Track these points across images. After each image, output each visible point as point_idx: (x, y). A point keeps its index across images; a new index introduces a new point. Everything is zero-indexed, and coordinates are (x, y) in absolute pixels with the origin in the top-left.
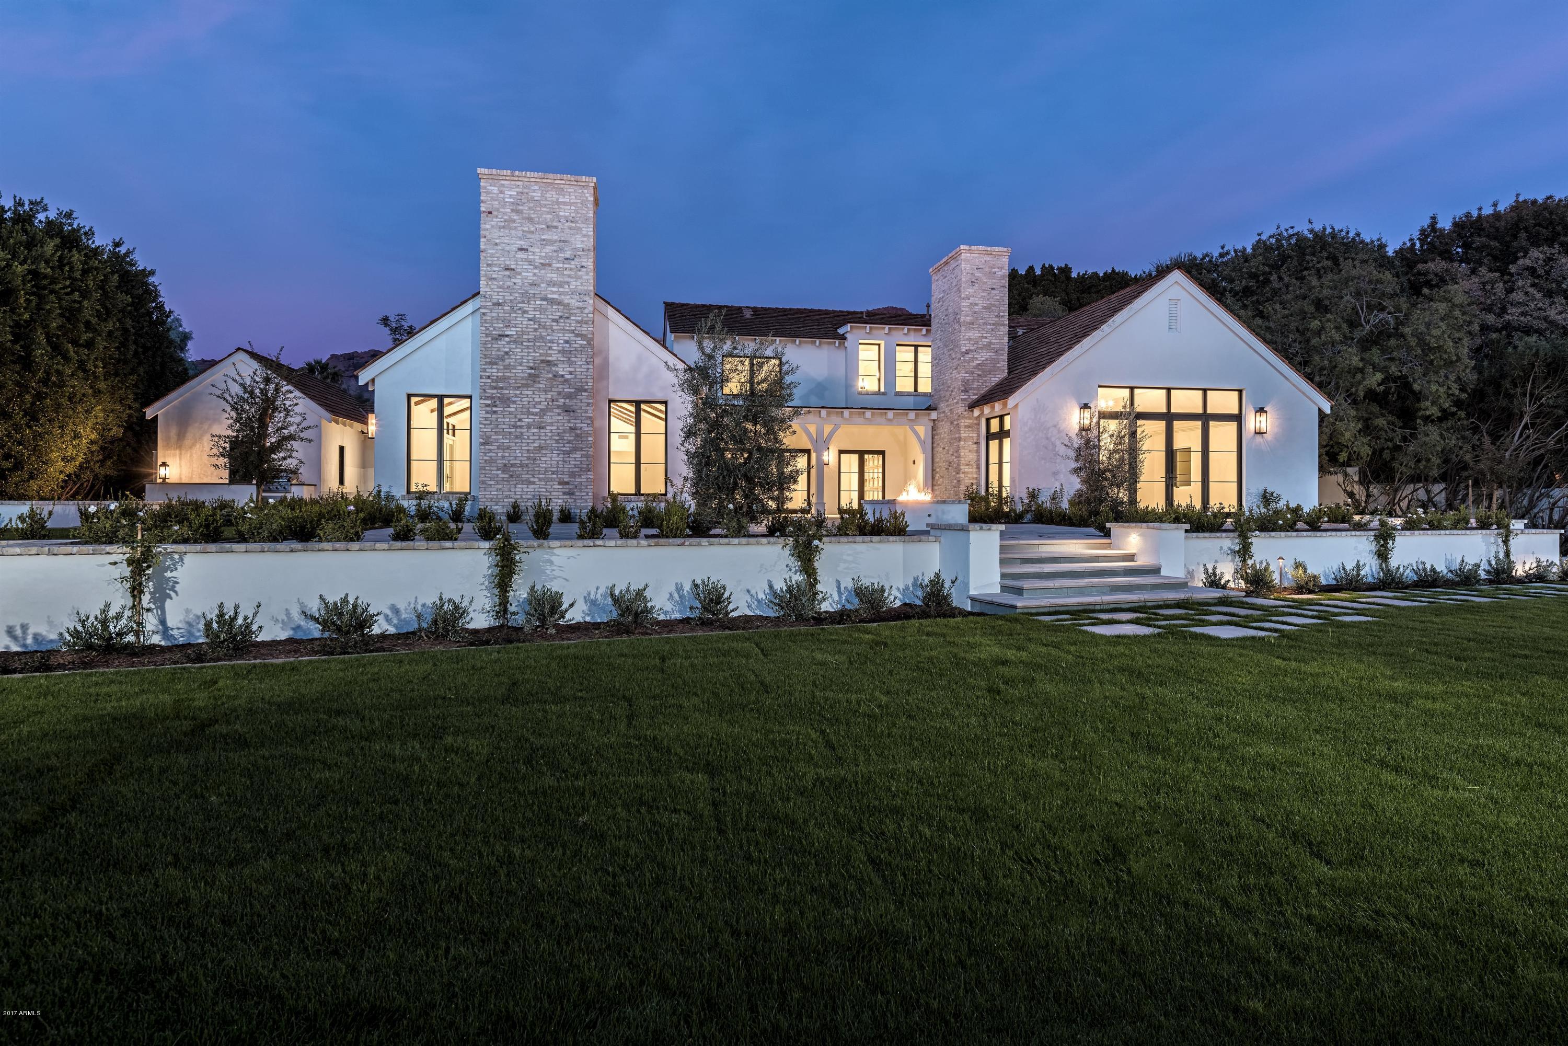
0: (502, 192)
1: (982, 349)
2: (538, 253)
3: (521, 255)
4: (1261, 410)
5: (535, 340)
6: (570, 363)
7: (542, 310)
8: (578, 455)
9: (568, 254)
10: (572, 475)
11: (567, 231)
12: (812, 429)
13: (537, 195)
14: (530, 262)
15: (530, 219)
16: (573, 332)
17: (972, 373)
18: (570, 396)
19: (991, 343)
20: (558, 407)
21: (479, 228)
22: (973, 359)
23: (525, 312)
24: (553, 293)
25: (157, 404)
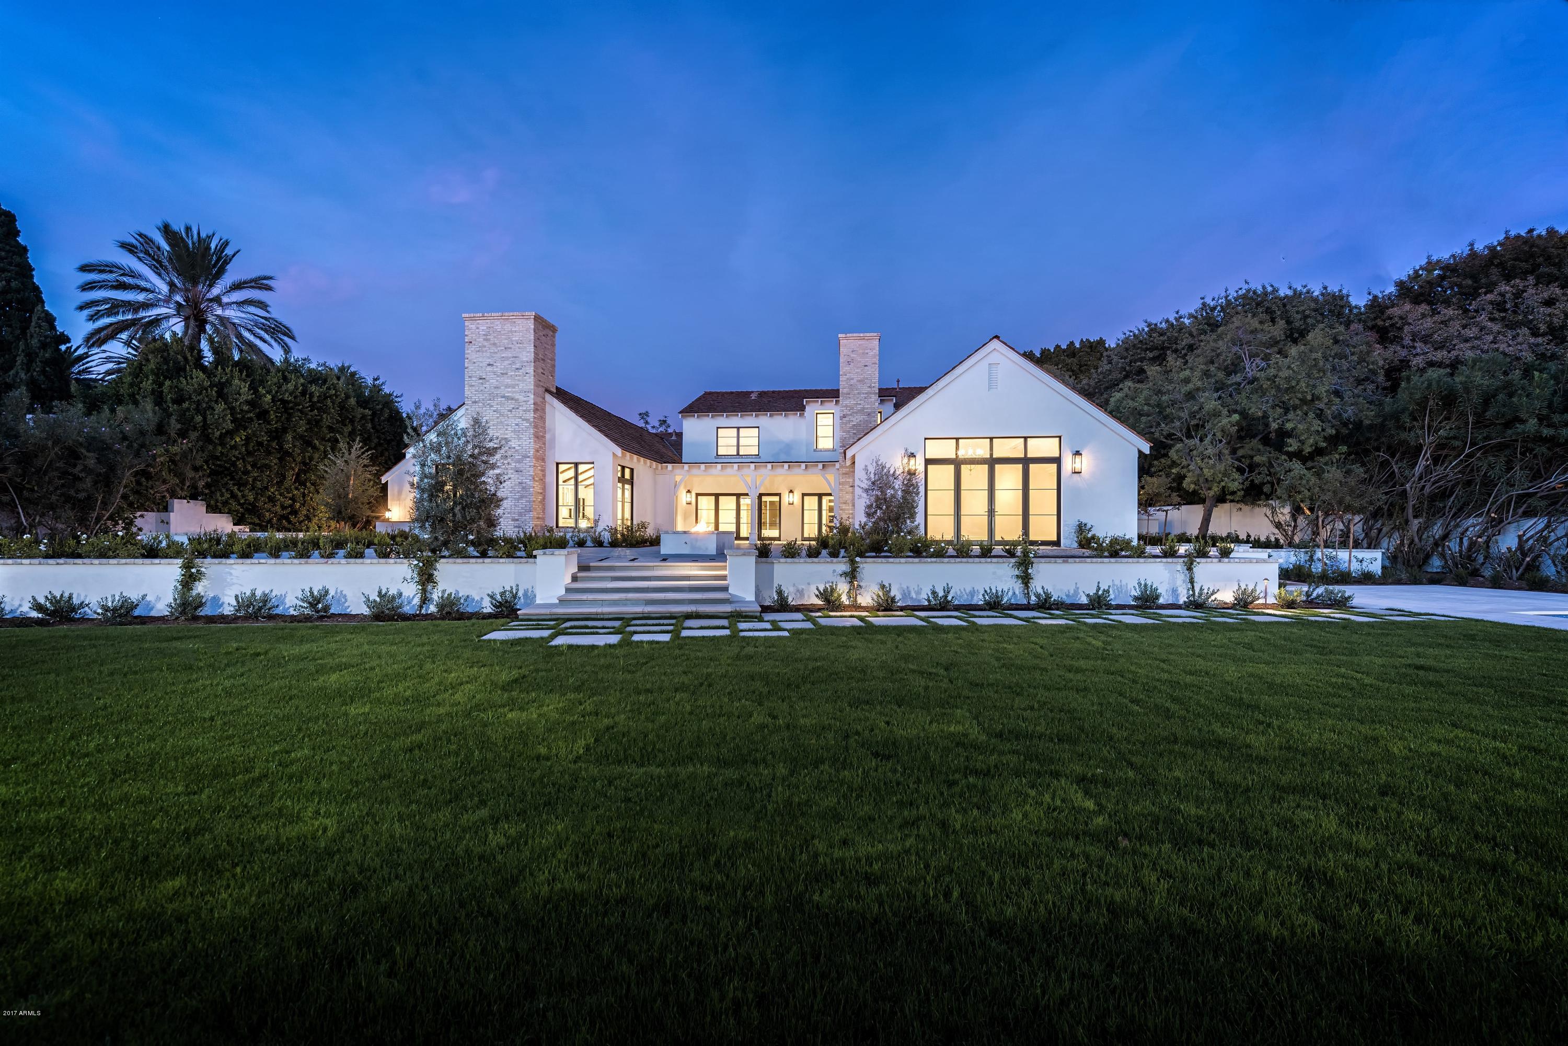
0: (478, 328)
1: (856, 413)
2: (499, 367)
3: (489, 368)
4: (1078, 453)
5: (497, 425)
6: (519, 439)
7: (501, 404)
8: (524, 501)
9: (518, 366)
10: (520, 514)
11: (517, 350)
12: (749, 479)
13: (499, 328)
14: (494, 373)
15: (494, 344)
16: (520, 417)
17: (849, 432)
18: (519, 461)
19: (864, 408)
20: (512, 469)
21: (464, 354)
22: (850, 421)
23: (492, 406)
24: (509, 392)
25: (387, 474)
